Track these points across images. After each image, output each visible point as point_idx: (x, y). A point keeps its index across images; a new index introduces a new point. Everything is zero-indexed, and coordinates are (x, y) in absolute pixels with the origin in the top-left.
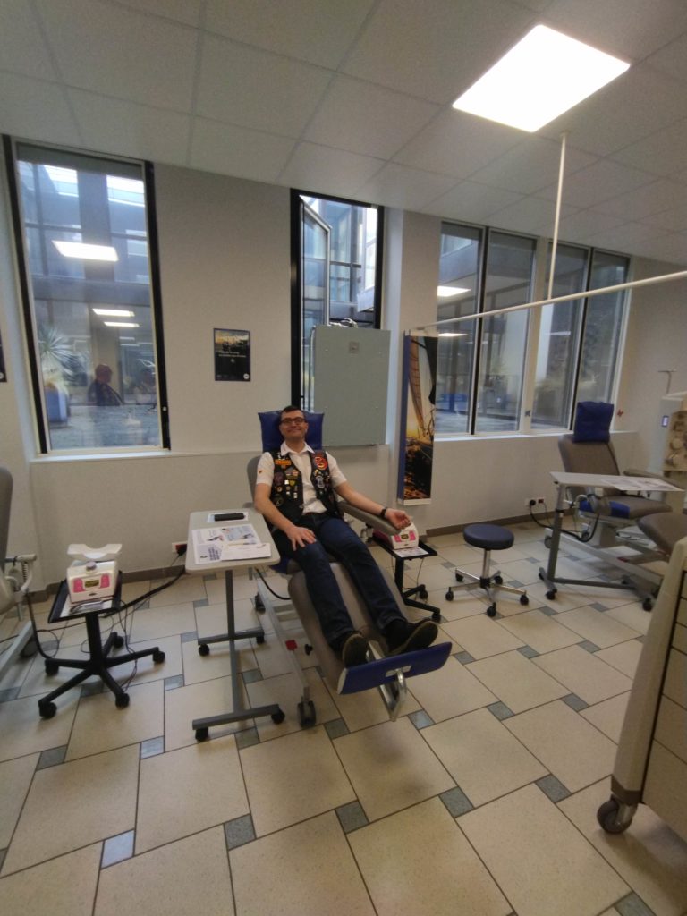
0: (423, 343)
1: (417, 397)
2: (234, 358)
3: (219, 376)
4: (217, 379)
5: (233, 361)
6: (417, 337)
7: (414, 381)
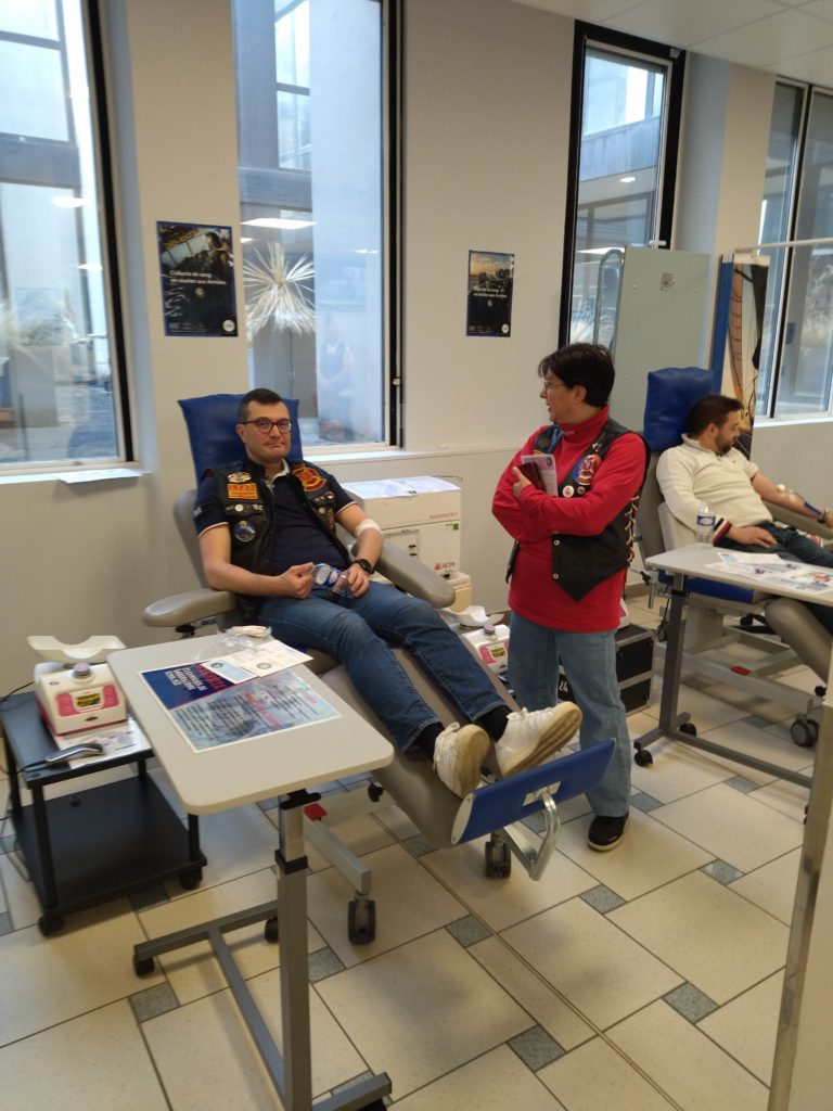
0: (749, 275)
1: (736, 358)
2: (493, 299)
3: (472, 328)
4: (469, 333)
5: (490, 303)
6: (743, 265)
7: (734, 335)
